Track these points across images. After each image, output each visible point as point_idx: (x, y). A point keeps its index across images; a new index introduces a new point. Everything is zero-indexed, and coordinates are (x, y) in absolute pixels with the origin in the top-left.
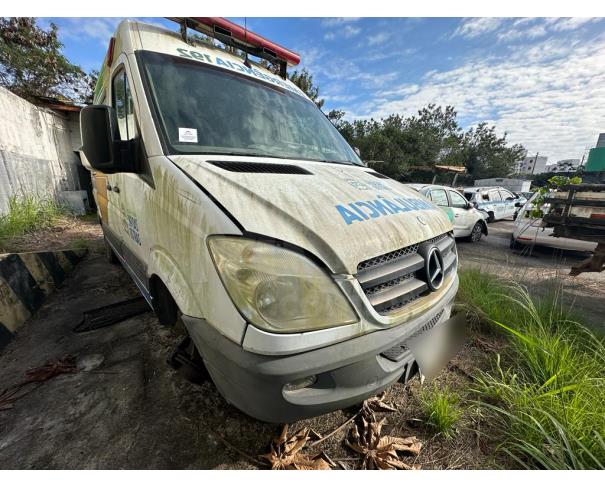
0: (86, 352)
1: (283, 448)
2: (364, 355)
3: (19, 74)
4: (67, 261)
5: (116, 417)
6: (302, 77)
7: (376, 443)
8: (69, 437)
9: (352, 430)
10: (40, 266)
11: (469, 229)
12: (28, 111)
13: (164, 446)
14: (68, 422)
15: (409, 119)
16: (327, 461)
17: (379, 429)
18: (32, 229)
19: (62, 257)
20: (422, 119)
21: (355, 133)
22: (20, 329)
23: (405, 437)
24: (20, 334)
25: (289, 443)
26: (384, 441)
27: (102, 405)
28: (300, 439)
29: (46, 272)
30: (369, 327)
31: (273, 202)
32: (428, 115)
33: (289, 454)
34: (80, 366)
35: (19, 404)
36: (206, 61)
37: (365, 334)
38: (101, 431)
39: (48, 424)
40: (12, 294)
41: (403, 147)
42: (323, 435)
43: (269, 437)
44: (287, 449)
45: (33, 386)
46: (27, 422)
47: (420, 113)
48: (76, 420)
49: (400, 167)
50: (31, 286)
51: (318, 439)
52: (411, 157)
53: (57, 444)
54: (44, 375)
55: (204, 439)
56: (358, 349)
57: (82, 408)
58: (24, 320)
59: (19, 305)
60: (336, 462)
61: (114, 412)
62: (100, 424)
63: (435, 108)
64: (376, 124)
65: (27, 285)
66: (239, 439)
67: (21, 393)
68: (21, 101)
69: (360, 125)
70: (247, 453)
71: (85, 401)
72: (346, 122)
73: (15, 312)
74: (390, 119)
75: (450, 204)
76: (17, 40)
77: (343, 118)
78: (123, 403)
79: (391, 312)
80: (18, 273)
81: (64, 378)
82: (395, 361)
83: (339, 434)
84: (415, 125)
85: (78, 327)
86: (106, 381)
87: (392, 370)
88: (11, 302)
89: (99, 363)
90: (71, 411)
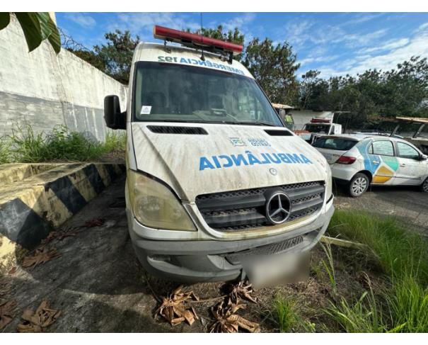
0: (110, 218)
1: (173, 297)
2: (197, 252)
3: (121, 67)
4: (119, 170)
5: (109, 253)
6: (283, 48)
7: (229, 316)
8: (88, 256)
9: (219, 304)
10: (104, 171)
11: (419, 178)
12: (119, 87)
13: (121, 274)
14: (91, 249)
15: (388, 73)
16: (193, 314)
17: (236, 309)
18: (113, 151)
19: (117, 167)
20: (401, 73)
21: (330, 87)
22: (91, 200)
23: (251, 321)
24: (91, 203)
25: (178, 295)
26: (234, 317)
27: (106, 245)
28: (185, 296)
29: (107, 174)
30: (205, 236)
31: (161, 153)
32: (409, 68)
33: (174, 301)
34: (105, 224)
35: (79, 235)
36: (173, 62)
37: (202, 240)
38: (100, 257)
39: (84, 247)
40: (89, 184)
41: (375, 99)
42: (200, 299)
43: (170, 288)
44: (175, 298)
45: (85, 228)
46: (77, 244)
47: (399, 66)
48: (93, 249)
49: (368, 117)
50: (99, 180)
51: (196, 300)
52: (383, 108)
53: (83, 257)
54: (91, 225)
55: (139, 277)
56: (195, 247)
57: (98, 244)
58: (93, 196)
59: (92, 189)
60: (200, 318)
61: (109, 250)
62: (101, 254)
63: (419, 60)
64: (351, 80)
65: (96, 179)
66: (155, 283)
67: (81, 230)
68: (117, 82)
69: (335, 81)
70: (155, 292)
71: (100, 241)
72: (321, 80)
73: (89, 192)
74: (367, 73)
75: (396, 154)
76: (122, 49)
77: (319, 77)
78: (114, 247)
79: (228, 230)
80: (93, 174)
81: (97, 228)
82: (232, 264)
83: (211, 302)
84: (393, 78)
85: (112, 204)
86: (112, 234)
87: (226, 268)
88: (88, 187)
89: (113, 224)
90: (94, 244)
